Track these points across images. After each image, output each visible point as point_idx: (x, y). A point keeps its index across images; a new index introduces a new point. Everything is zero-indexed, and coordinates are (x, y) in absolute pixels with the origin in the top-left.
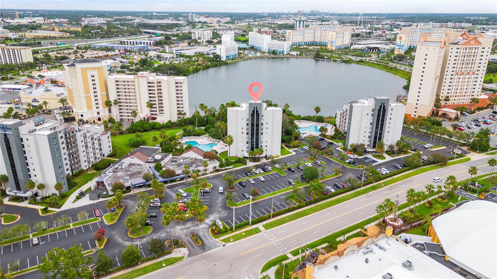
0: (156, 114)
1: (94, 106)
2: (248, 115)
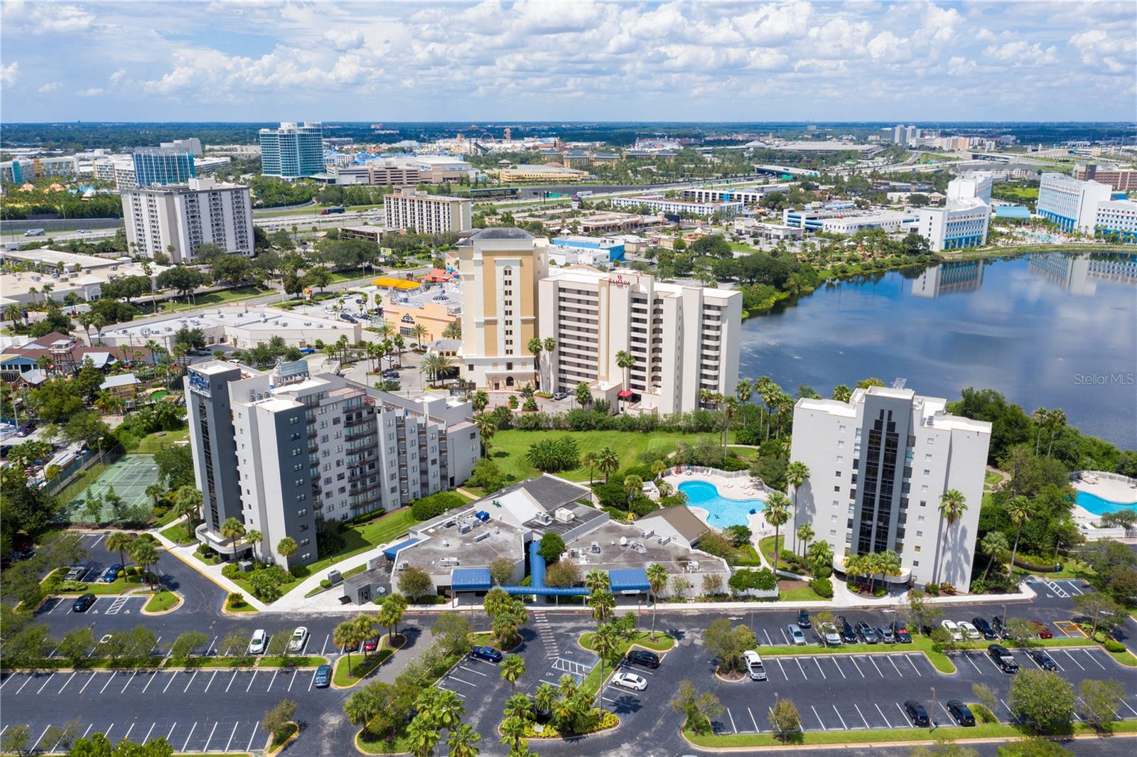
0: (643, 388)
1: (502, 347)
2: (860, 433)
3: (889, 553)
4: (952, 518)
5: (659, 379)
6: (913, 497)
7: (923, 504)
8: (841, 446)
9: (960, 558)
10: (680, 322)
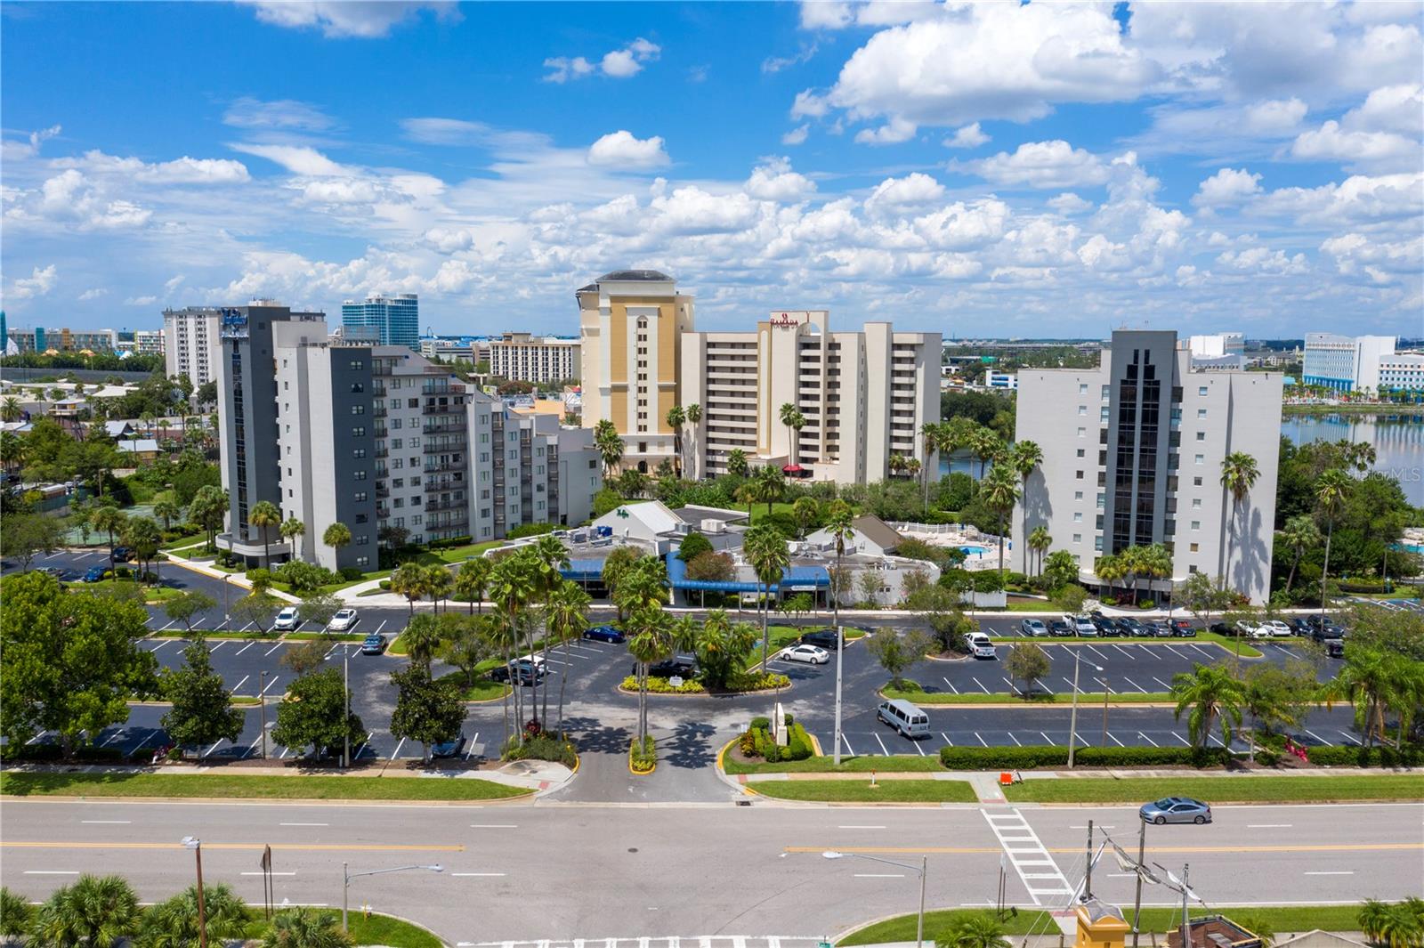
0: (815, 461)
1: (633, 421)
2: (1107, 391)
3: (1155, 548)
4: (1240, 491)
5: (836, 448)
6: (1184, 474)
7: (1198, 482)
8: (1083, 413)
9: (1253, 556)
10: (863, 366)
